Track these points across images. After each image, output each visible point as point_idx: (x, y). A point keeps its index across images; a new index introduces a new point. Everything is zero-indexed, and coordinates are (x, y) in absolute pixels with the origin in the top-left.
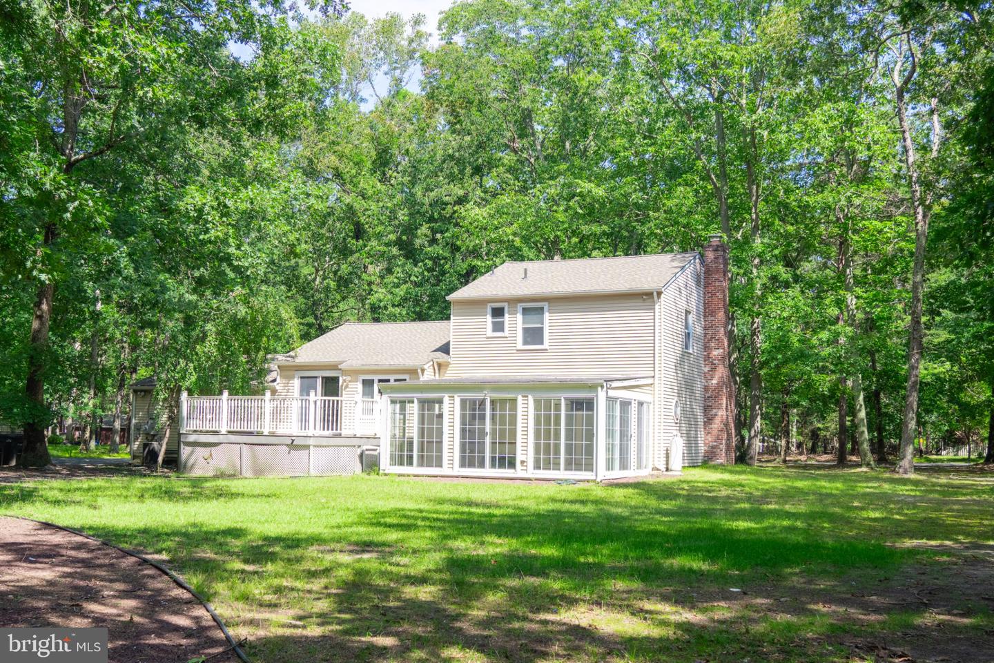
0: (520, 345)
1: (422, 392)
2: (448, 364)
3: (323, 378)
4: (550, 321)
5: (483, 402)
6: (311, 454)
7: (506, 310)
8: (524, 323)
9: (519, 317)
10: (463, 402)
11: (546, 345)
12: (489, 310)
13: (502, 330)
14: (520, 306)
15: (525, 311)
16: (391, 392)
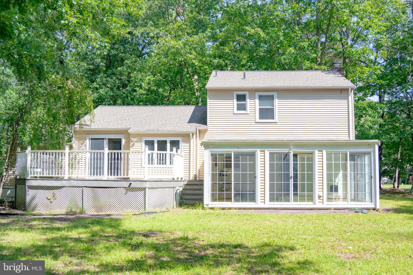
0: (258, 120)
1: (238, 148)
2: (206, 131)
3: (108, 139)
4: (278, 104)
5: (287, 155)
6: (147, 195)
7: (247, 96)
8: (259, 106)
9: (257, 101)
10: (271, 154)
11: (277, 119)
12: (235, 97)
13: (245, 109)
14: (257, 94)
15: (261, 97)
16: (212, 148)
